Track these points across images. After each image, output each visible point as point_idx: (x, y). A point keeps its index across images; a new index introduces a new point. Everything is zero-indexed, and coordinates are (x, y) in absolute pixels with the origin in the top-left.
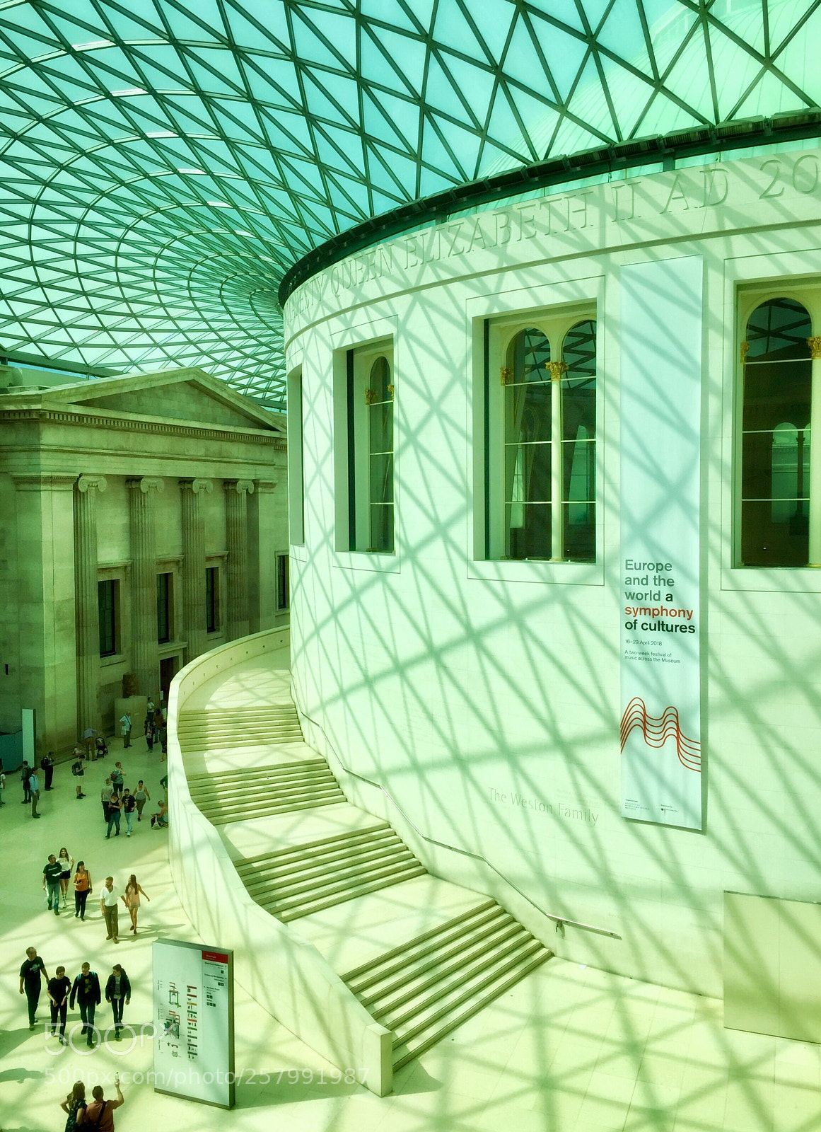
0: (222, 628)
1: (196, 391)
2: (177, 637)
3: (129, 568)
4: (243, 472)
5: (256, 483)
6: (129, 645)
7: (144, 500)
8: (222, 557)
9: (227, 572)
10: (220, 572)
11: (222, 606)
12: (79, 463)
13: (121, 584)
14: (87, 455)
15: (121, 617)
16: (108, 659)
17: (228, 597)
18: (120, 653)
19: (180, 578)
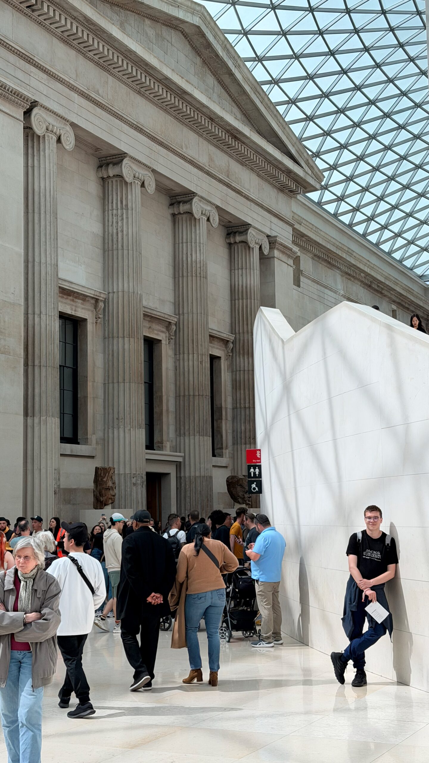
0: (227, 452)
1: (198, 60)
2: (168, 445)
3: (101, 305)
4: (255, 216)
5: (272, 241)
6: (100, 434)
7: (127, 198)
8: (225, 342)
9: (233, 370)
10: (224, 364)
11: (226, 419)
12: (34, 83)
13: (90, 327)
14: (45, 76)
15: (90, 384)
16: (68, 448)
17: (234, 408)
18: (86, 442)
19: (171, 353)
